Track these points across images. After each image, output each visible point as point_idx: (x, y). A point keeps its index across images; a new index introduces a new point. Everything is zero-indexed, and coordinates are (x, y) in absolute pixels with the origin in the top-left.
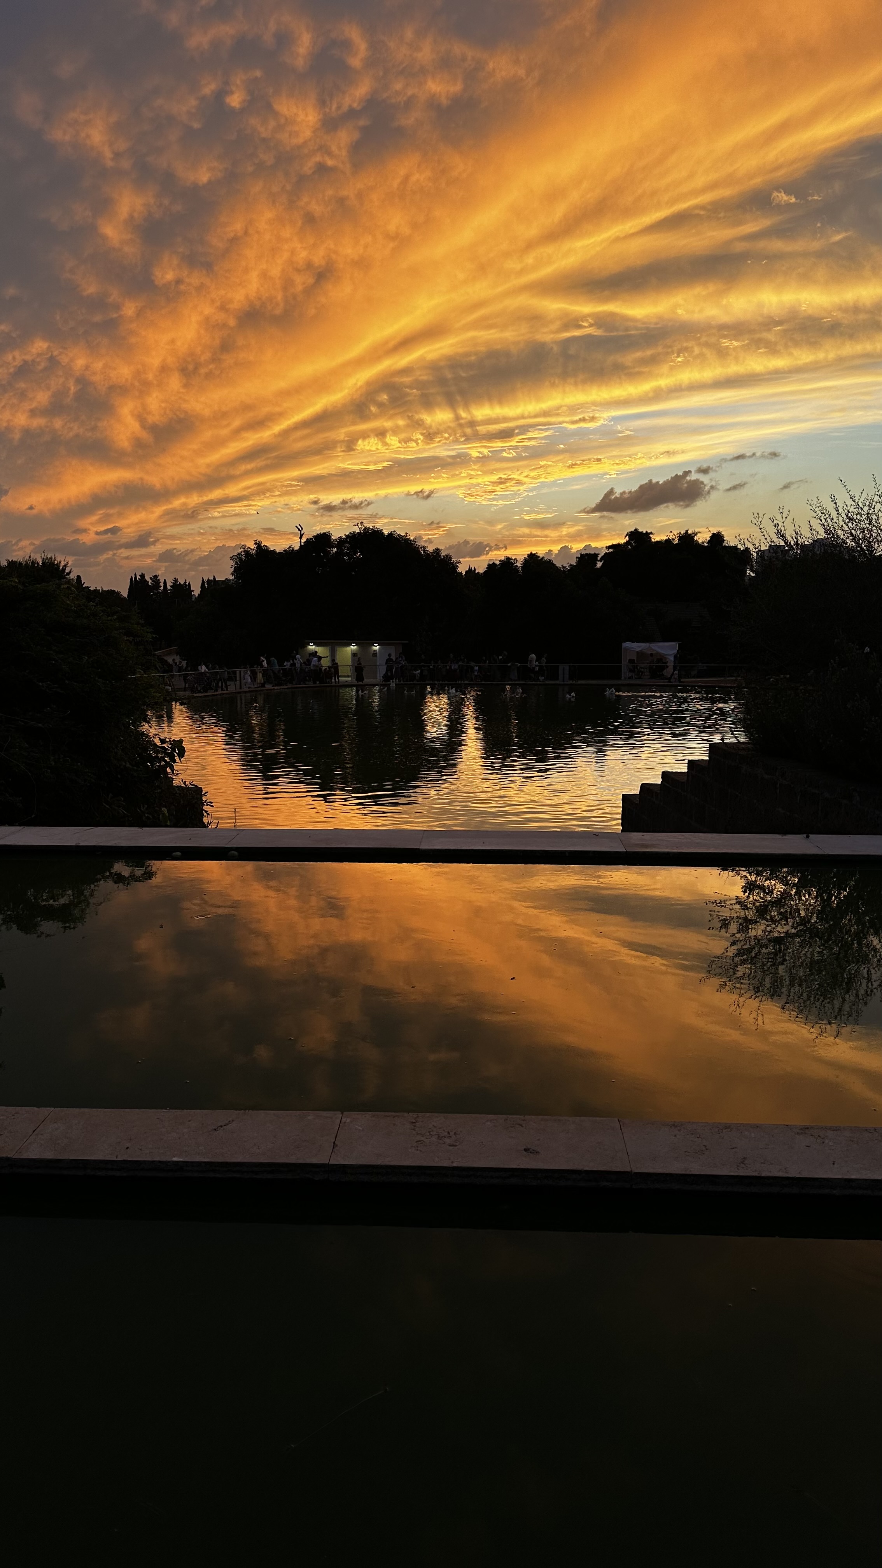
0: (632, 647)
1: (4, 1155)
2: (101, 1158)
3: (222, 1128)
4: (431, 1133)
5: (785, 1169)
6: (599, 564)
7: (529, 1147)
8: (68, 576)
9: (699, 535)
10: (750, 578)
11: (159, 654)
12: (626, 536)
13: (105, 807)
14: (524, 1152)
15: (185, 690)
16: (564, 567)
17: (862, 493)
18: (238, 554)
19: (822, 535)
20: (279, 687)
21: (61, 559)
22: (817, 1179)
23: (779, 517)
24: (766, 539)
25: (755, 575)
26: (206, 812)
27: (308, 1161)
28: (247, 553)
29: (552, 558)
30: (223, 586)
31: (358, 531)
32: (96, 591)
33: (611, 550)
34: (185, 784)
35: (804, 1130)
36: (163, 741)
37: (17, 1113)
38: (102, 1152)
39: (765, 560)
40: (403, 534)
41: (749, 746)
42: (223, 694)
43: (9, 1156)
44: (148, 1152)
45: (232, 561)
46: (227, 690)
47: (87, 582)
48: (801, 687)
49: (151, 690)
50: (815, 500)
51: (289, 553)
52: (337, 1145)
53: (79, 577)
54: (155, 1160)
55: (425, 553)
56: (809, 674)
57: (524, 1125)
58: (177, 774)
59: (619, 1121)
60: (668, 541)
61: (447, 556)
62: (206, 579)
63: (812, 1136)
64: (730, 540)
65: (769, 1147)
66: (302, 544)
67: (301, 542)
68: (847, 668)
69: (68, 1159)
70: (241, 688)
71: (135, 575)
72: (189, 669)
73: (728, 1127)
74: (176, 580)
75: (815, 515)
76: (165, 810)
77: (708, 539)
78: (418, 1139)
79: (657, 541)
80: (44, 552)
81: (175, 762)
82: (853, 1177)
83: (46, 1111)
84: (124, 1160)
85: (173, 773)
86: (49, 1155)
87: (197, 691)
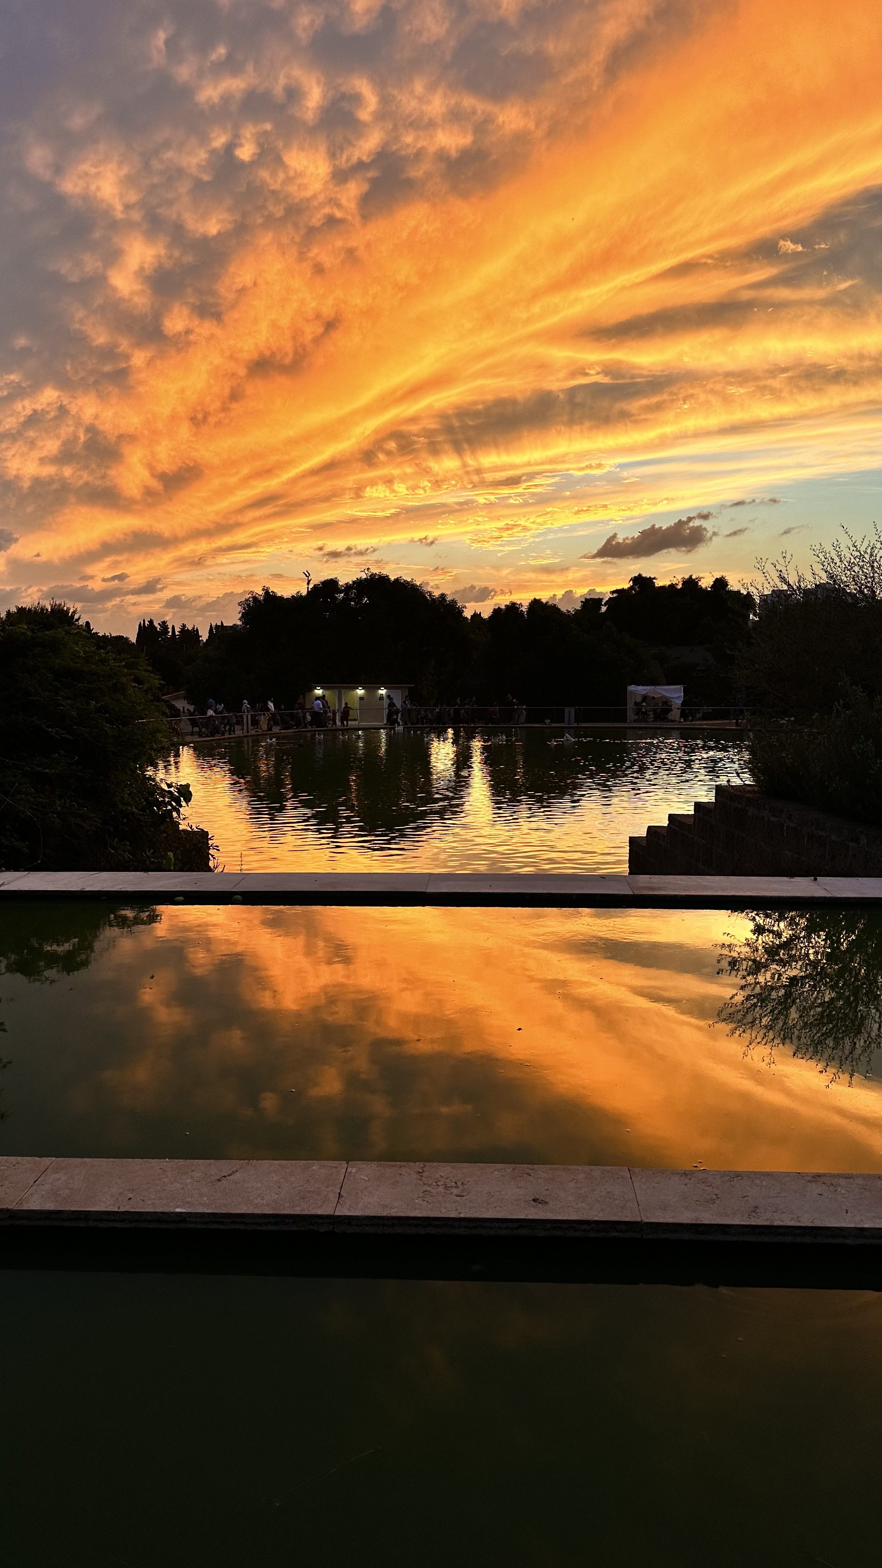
0: (638, 690)
1: (4, 1207)
2: (103, 1209)
3: (226, 1179)
4: (438, 1183)
5: (798, 1218)
6: (604, 609)
7: (538, 1197)
8: (77, 623)
9: (702, 579)
10: (753, 623)
11: (166, 699)
12: (630, 581)
13: (110, 851)
14: (532, 1202)
15: (192, 734)
16: (569, 612)
17: (864, 539)
18: (247, 600)
19: (824, 579)
20: (286, 731)
21: (71, 606)
22: (830, 1228)
23: (781, 561)
24: (769, 583)
25: (758, 619)
26: (212, 856)
27: (313, 1212)
28: (255, 599)
29: (556, 602)
30: (231, 631)
31: (364, 576)
32: (104, 636)
33: (615, 595)
34: (191, 828)
35: (817, 1177)
36: (170, 786)
37: (18, 1163)
38: (104, 1203)
39: (768, 604)
40: (409, 580)
41: (756, 788)
42: (230, 738)
43: (9, 1207)
44: (150, 1203)
45: (240, 607)
46: (234, 734)
47: (96, 628)
48: (806, 730)
49: (158, 734)
50: (818, 546)
51: (297, 600)
52: (342, 1196)
53: (88, 623)
54: (157, 1211)
55: (431, 598)
56: (814, 717)
57: (532, 1175)
58: (184, 819)
59: (629, 1170)
60: (672, 586)
61: (453, 601)
62: (214, 625)
63: (824, 1183)
64: (734, 585)
65: (781, 1195)
66: (309, 590)
67: (308, 588)
68: (851, 711)
69: (70, 1211)
70: (248, 732)
71: (144, 621)
72: (196, 713)
73: (738, 1175)
74: (184, 626)
75: (818, 559)
76: (171, 854)
77: (712, 583)
78: (425, 1189)
79: (661, 586)
80: (53, 599)
81: (181, 806)
82: (866, 1226)
83: (47, 1161)
84: (126, 1211)
85: (180, 817)
86: (50, 1206)
87: (204, 735)
